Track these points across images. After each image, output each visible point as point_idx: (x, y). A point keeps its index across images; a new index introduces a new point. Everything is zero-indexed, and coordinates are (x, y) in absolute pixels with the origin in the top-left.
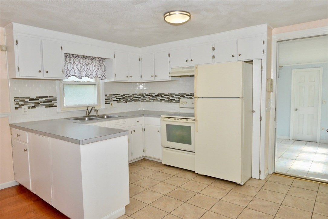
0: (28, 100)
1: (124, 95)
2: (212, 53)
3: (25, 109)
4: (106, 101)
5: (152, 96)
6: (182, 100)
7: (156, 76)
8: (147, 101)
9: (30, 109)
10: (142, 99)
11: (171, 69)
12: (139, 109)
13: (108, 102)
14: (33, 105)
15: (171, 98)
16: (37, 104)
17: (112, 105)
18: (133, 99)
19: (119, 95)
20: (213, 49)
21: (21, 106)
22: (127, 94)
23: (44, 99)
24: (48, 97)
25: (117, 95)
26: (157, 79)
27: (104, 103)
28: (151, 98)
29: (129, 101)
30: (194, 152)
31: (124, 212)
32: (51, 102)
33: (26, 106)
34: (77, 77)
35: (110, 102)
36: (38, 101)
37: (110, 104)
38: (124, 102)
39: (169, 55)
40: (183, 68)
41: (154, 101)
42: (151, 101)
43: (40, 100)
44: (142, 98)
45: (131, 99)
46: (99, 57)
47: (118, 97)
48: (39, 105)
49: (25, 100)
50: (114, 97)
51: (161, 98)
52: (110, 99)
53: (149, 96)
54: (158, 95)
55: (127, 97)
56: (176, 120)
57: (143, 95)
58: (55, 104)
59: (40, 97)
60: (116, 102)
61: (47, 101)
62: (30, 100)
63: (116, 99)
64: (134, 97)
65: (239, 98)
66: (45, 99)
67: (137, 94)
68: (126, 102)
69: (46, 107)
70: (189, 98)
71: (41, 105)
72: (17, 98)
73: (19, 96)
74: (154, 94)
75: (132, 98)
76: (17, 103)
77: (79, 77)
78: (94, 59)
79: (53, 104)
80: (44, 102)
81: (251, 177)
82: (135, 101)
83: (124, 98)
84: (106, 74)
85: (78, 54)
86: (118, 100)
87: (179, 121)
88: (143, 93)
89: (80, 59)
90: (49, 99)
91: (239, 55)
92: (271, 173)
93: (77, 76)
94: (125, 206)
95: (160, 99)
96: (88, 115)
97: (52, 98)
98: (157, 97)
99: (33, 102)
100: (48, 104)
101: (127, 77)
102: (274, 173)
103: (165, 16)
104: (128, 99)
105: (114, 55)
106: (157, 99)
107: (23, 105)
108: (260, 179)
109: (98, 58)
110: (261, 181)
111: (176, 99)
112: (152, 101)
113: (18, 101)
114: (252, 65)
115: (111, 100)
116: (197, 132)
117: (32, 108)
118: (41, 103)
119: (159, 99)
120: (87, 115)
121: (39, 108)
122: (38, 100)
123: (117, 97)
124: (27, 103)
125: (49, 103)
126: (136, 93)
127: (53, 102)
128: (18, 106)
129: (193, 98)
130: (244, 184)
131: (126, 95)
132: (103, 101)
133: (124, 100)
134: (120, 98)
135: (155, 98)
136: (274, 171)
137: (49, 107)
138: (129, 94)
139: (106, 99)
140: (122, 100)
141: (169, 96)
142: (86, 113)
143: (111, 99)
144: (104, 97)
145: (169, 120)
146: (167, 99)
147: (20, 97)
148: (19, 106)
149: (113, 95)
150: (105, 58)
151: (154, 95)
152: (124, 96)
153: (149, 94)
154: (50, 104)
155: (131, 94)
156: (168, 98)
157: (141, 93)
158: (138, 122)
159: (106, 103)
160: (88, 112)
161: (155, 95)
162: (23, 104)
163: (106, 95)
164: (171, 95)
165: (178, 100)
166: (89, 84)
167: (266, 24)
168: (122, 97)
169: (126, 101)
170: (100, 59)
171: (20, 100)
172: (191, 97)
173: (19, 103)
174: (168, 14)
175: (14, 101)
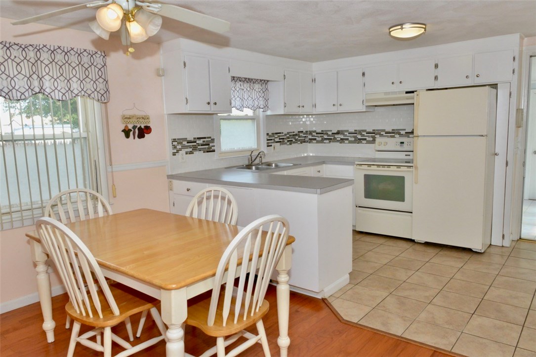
0: (185, 143)
1: (288, 133)
2: (434, 72)
3: (182, 155)
4: (267, 143)
5: (327, 134)
6: (379, 139)
7: (341, 105)
8: (318, 142)
9: (188, 155)
10: (309, 139)
11: (366, 94)
12: (306, 155)
13: (270, 144)
14: (191, 150)
15: (359, 137)
16: (195, 148)
17: (274, 148)
18: (299, 138)
19: (283, 133)
20: (436, 66)
21: (179, 151)
22: (292, 133)
23: (201, 142)
24: (205, 138)
25: (280, 133)
26: (341, 110)
27: (266, 145)
28: (326, 137)
29: (294, 143)
30: (412, 213)
31: (348, 281)
32: (209, 145)
33: (183, 151)
34: (238, 109)
35: (273, 144)
36: (195, 144)
37: (272, 147)
38: (288, 143)
39: (364, 74)
40: (386, 93)
41: (330, 142)
42: (325, 141)
43: (198, 142)
44: (310, 137)
45: (296, 140)
46: (262, 79)
47: (282, 136)
48: (196, 149)
49: (182, 143)
50: (276, 136)
51: (342, 137)
52: (271, 140)
53: (322, 135)
54: (338, 133)
55: (292, 137)
56: (381, 168)
57: (311, 133)
58: (213, 148)
59: (198, 138)
60: (279, 144)
61: (204, 143)
62: (188, 143)
63: (280, 139)
64: (299, 137)
65: (482, 136)
66: (204, 141)
67: (302, 132)
68: (291, 144)
69: (204, 152)
70: (390, 136)
71: (198, 149)
72: (174, 140)
73: (176, 138)
74: (331, 131)
75: (297, 137)
76: (175, 147)
77: (240, 109)
78: (257, 82)
79: (211, 148)
80: (202, 145)
81: (491, 244)
82: (301, 143)
83: (288, 138)
84: (269, 103)
85: (240, 76)
86: (281, 142)
87: (386, 169)
88: (311, 130)
89: (241, 83)
90: (207, 141)
91: (477, 76)
92: (516, 239)
93: (238, 107)
94: (349, 274)
95: (341, 139)
96: (252, 163)
97: (210, 139)
98: (336, 136)
99: (190, 146)
100: (206, 148)
101: (299, 107)
102: (520, 238)
103: (391, 30)
104: (293, 139)
105: (284, 76)
106: (335, 138)
107: (180, 150)
108: (503, 246)
109: (261, 81)
110: (504, 249)
111: (368, 139)
112: (328, 141)
113: (175, 143)
114: (496, 90)
115: (273, 141)
116: (416, 183)
117: (190, 153)
118: (199, 147)
119: (339, 139)
120: (249, 162)
121: (196, 153)
122: (196, 142)
123: (280, 136)
124: (184, 147)
125: (207, 146)
126: (301, 129)
127: (211, 145)
128: (175, 151)
129: (396, 136)
130: (484, 252)
131: (290, 134)
132: (264, 142)
133: (288, 141)
134: (284, 138)
135: (332, 138)
136: (520, 236)
137: (207, 152)
138: (294, 132)
139: (268, 140)
140: (286, 141)
141: (356, 133)
142: (249, 160)
143: (274, 139)
144: (266, 137)
145: (369, 168)
146: (353, 139)
147: (178, 139)
148: (177, 151)
149: (276, 133)
150: (268, 79)
151: (330, 133)
152: (288, 136)
153: (322, 131)
154: (208, 148)
155: (296, 132)
156: (355, 137)
157: (308, 130)
158: (319, 172)
159: (268, 146)
160: (251, 159)
161: (332, 133)
162: (180, 147)
163: (268, 134)
164: (360, 132)
165: (371, 139)
166: (246, 118)
167: (519, 34)
168: (285, 137)
169: (291, 142)
170: (263, 82)
171: (178, 143)
172: (393, 134)
173: (176, 147)
174: (400, 27)
175: (171, 145)
